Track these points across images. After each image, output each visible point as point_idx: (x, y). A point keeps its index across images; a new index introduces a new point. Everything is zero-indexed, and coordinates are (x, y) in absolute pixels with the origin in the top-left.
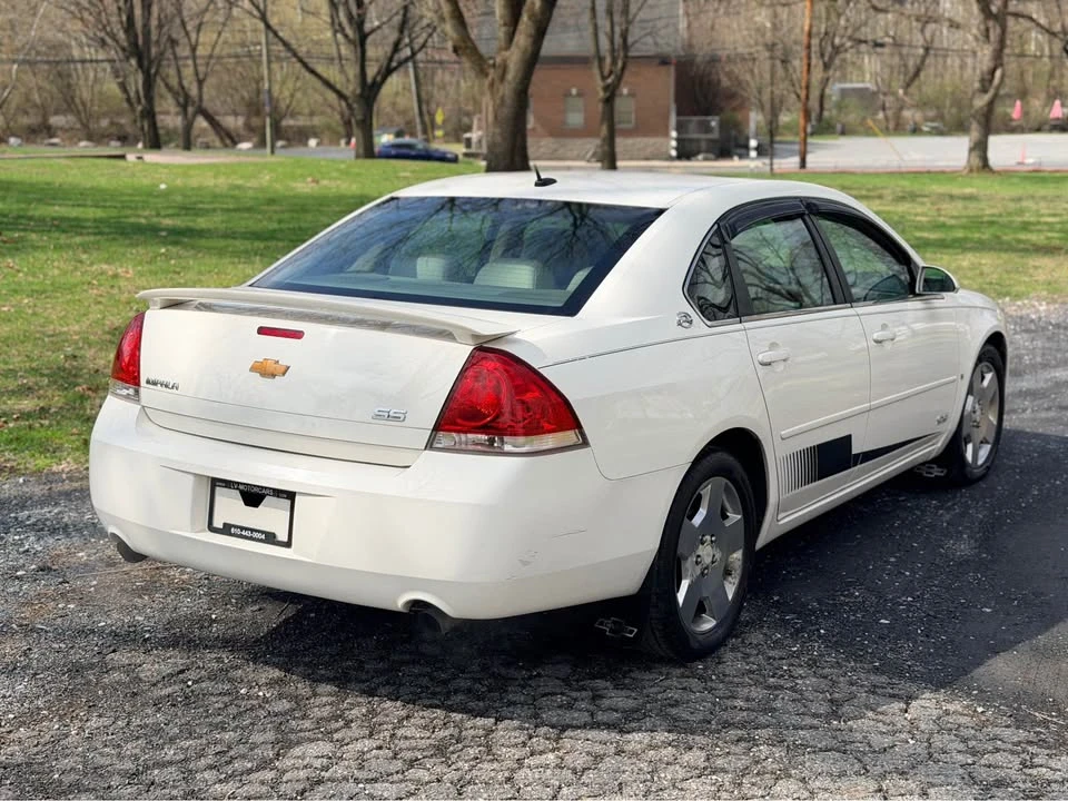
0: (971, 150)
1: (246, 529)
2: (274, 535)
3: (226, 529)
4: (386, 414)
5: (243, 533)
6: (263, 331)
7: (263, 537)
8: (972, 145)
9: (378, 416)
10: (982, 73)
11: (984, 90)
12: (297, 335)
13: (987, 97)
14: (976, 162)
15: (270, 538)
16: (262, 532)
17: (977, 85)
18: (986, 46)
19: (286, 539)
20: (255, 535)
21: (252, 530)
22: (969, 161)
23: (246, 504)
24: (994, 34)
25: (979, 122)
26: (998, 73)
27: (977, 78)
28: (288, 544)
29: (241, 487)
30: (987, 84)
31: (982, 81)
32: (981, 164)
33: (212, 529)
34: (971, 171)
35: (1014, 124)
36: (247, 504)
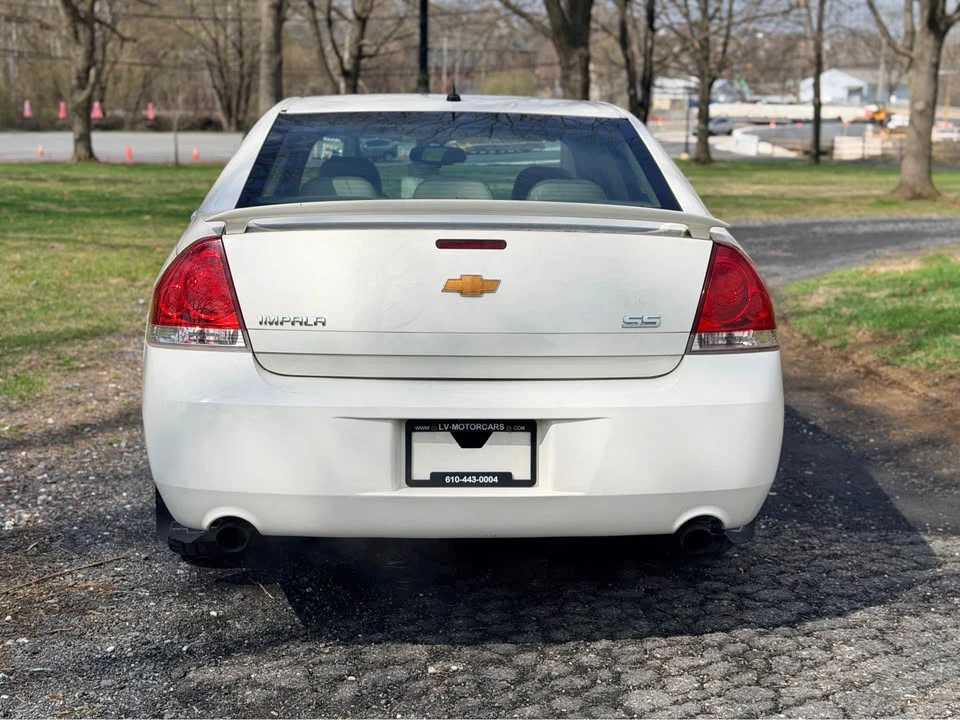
0: (77, 141)
1: (468, 474)
2: (509, 475)
3: (438, 480)
4: (639, 321)
5: (465, 480)
6: (443, 244)
7: (496, 480)
8: (77, 137)
9: (627, 325)
10: (78, 71)
11: (82, 86)
12: (500, 245)
13: (84, 94)
14: (83, 151)
15: (505, 479)
16: (493, 474)
17: (74, 82)
18: (78, 47)
19: (527, 476)
20: (482, 479)
21: (478, 475)
22: (76, 151)
23: (463, 447)
24: (83, 36)
25: (81, 116)
26: (93, 72)
27: (74, 76)
28: (531, 483)
29: (455, 427)
30: (84, 81)
31: (79, 78)
32: (88, 154)
33: (411, 483)
34: (79, 160)
35: (60, 122)
36: (463, 445)
